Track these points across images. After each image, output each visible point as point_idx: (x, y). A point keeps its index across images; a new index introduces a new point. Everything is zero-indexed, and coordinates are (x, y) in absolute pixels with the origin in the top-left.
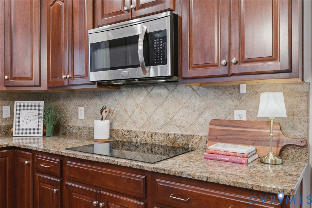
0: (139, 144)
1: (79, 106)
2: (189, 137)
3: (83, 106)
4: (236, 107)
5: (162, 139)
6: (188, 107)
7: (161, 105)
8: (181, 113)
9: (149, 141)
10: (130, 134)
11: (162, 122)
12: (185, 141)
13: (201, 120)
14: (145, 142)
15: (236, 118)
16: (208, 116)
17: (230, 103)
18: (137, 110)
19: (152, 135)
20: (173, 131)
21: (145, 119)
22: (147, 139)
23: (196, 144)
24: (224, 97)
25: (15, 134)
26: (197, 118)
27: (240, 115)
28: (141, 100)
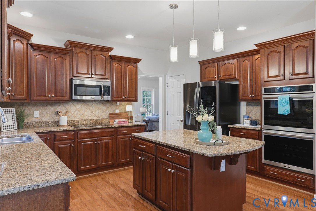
0: (79, 125)
1: (34, 110)
2: (102, 119)
3: (38, 110)
4: (116, 109)
5: (90, 121)
6: (100, 109)
7: (89, 109)
8: (98, 111)
9: (84, 123)
10: (74, 122)
11: (90, 115)
12: (100, 121)
13: (105, 113)
14: (82, 124)
15: (116, 112)
16: (107, 112)
17: (114, 107)
18: (77, 111)
19: (86, 121)
20: (95, 118)
21: (81, 114)
22: (83, 122)
23: (104, 121)
24: (113, 106)
25: (4, 129)
26: (104, 113)
27: (117, 111)
28: (79, 107)
